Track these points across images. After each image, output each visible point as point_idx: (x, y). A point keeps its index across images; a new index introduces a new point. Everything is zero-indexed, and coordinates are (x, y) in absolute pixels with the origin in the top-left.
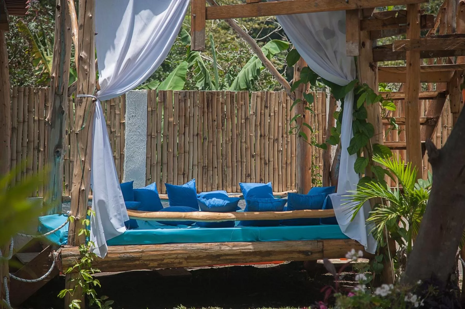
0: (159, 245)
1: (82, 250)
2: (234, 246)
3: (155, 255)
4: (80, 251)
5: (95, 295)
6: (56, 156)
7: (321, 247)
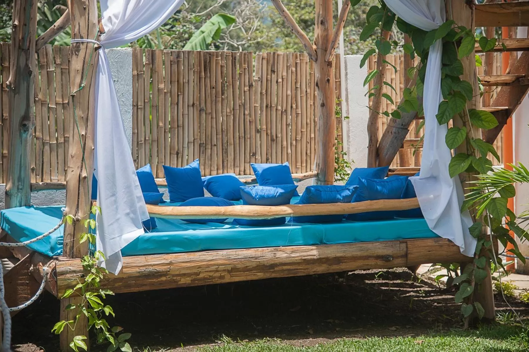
0: (192, 254)
1: (86, 263)
2: (292, 252)
3: (188, 268)
4: (83, 266)
5: (108, 328)
6: (22, 131)
7: (405, 250)
